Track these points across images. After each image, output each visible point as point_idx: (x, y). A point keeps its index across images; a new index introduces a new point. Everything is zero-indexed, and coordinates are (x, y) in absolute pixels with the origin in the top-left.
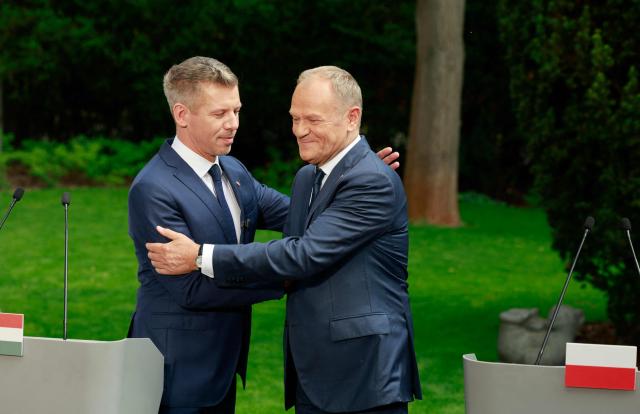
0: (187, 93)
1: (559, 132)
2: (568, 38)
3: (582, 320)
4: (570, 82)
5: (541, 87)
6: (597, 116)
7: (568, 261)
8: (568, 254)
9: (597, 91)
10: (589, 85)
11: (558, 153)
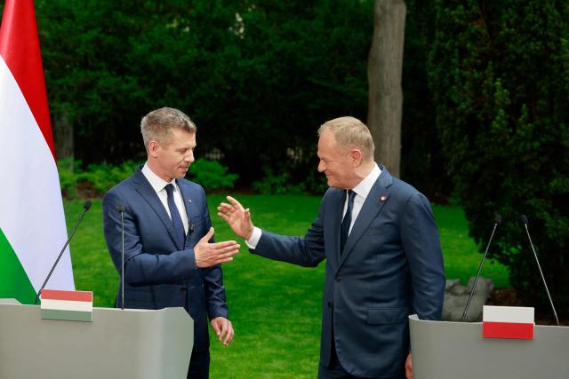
0: (161, 134)
1: (473, 152)
2: (477, 85)
3: (492, 287)
4: (479, 116)
5: (459, 120)
6: (499, 140)
7: (480, 244)
8: (481, 239)
9: (499, 122)
10: (494, 119)
11: (471, 167)
